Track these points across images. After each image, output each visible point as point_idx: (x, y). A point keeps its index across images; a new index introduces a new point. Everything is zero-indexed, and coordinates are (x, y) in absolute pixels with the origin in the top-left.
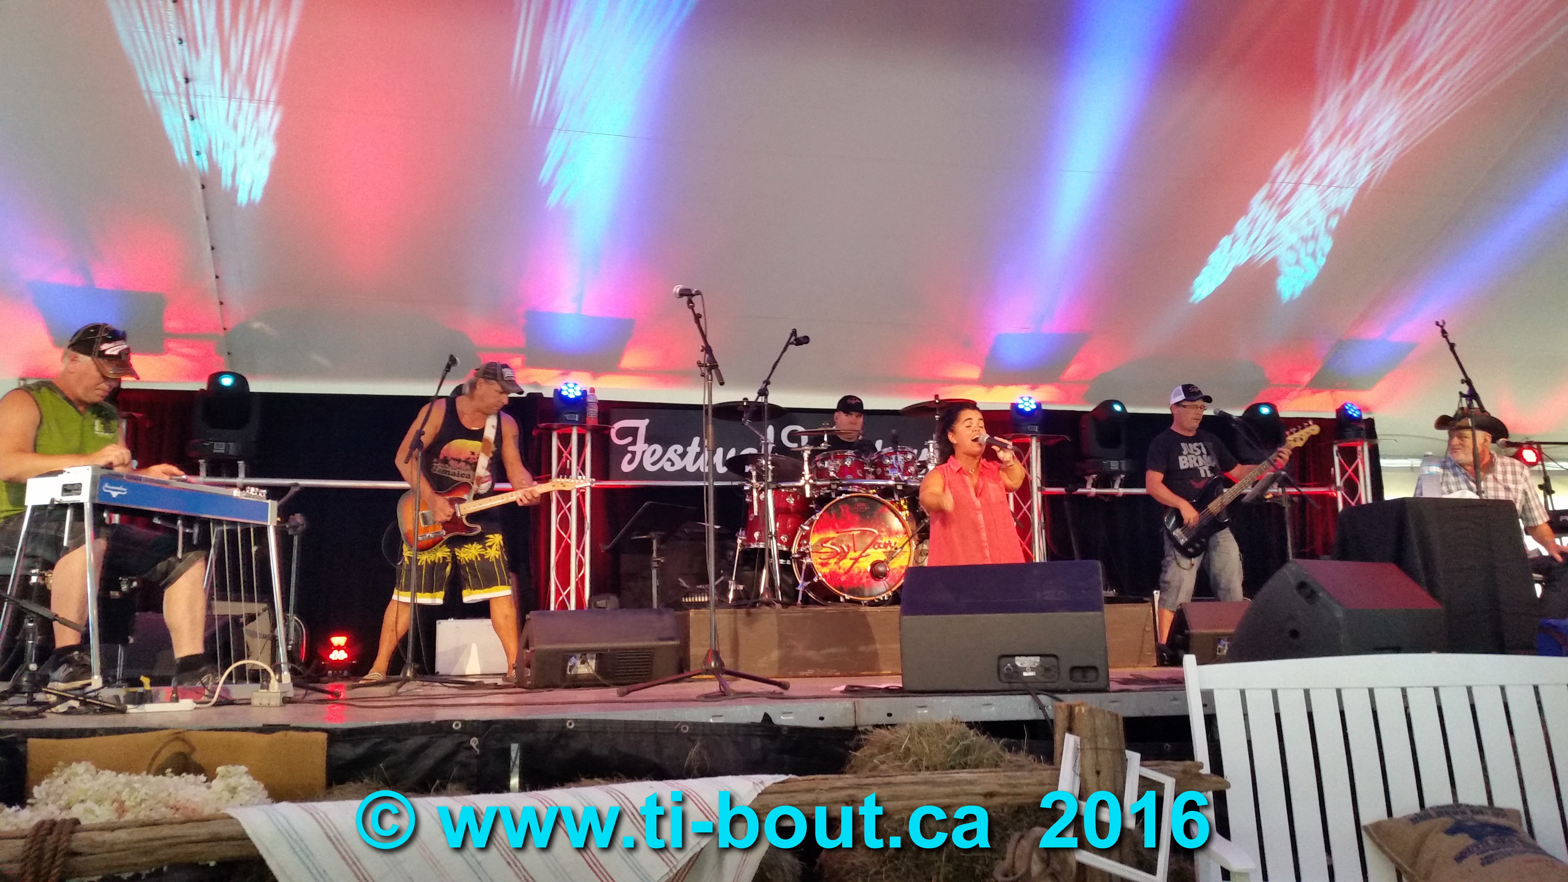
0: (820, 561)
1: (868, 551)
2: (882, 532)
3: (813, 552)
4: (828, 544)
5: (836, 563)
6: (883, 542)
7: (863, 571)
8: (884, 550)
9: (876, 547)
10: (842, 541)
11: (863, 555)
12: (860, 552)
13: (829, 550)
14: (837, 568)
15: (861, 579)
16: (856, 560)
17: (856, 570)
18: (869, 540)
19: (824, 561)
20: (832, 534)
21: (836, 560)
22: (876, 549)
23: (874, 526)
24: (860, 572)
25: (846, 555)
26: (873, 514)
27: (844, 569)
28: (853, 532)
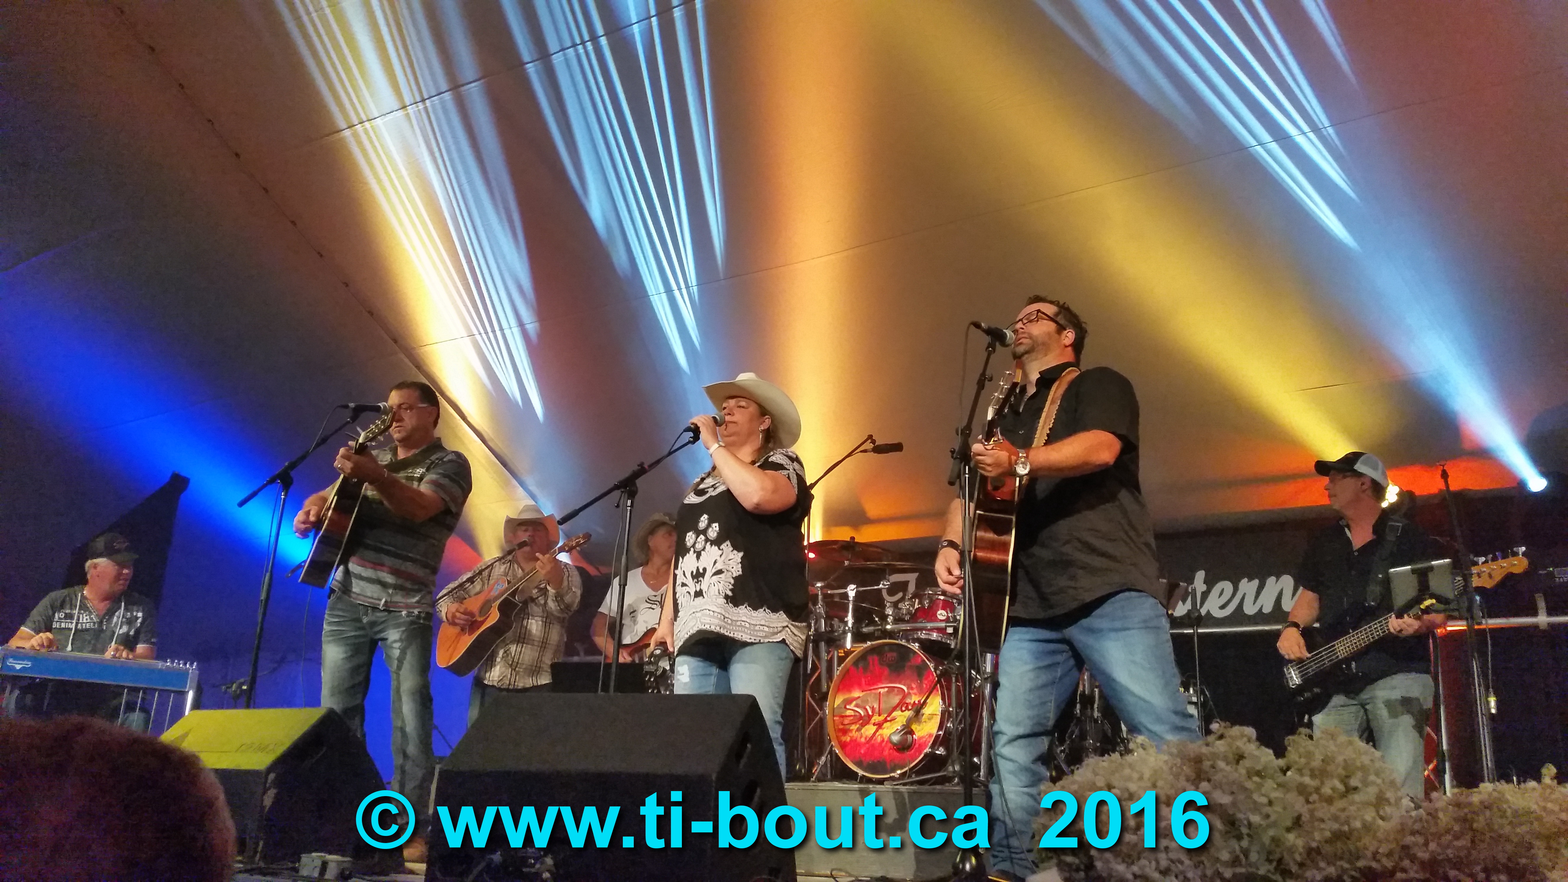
0: (838, 727)
4: (851, 706)
5: (857, 729)
7: (886, 739)
9: (904, 709)
10: (867, 702)
11: (889, 719)
12: (886, 715)
13: (852, 713)
14: (859, 736)
15: (883, 750)
16: (880, 726)
17: (879, 739)
18: (896, 700)
19: (845, 727)
20: (856, 694)
21: (858, 726)
22: (902, 711)
23: (903, 682)
24: (883, 741)
25: (870, 720)
26: (904, 667)
27: (866, 738)
28: (880, 690)
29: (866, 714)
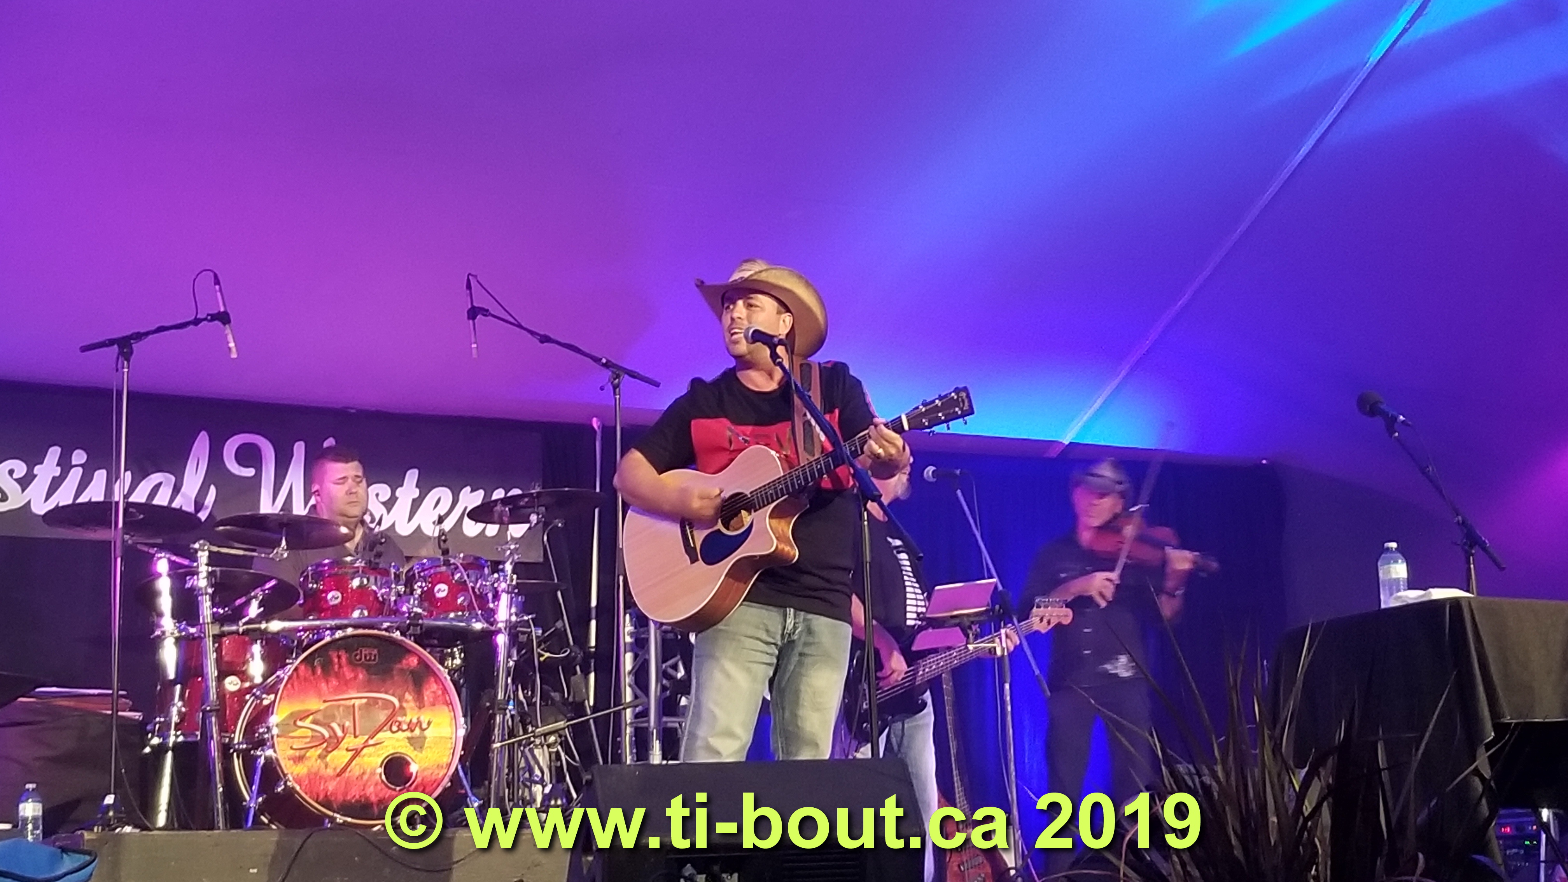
0: (291, 752)
1: (380, 735)
2: (407, 701)
3: (278, 736)
4: (307, 723)
5: (320, 756)
6: (408, 720)
7: (368, 771)
8: (408, 734)
9: (395, 728)
10: (333, 717)
11: (371, 742)
12: (366, 737)
13: (310, 733)
14: (323, 766)
15: (364, 786)
16: (357, 752)
17: (355, 769)
18: (382, 716)
19: (297, 753)
20: (314, 704)
21: (319, 751)
22: (394, 732)
23: (391, 692)
24: (363, 773)
25: (339, 741)
26: (392, 670)
27: (335, 769)
28: (353, 701)
29: (332, 734)
